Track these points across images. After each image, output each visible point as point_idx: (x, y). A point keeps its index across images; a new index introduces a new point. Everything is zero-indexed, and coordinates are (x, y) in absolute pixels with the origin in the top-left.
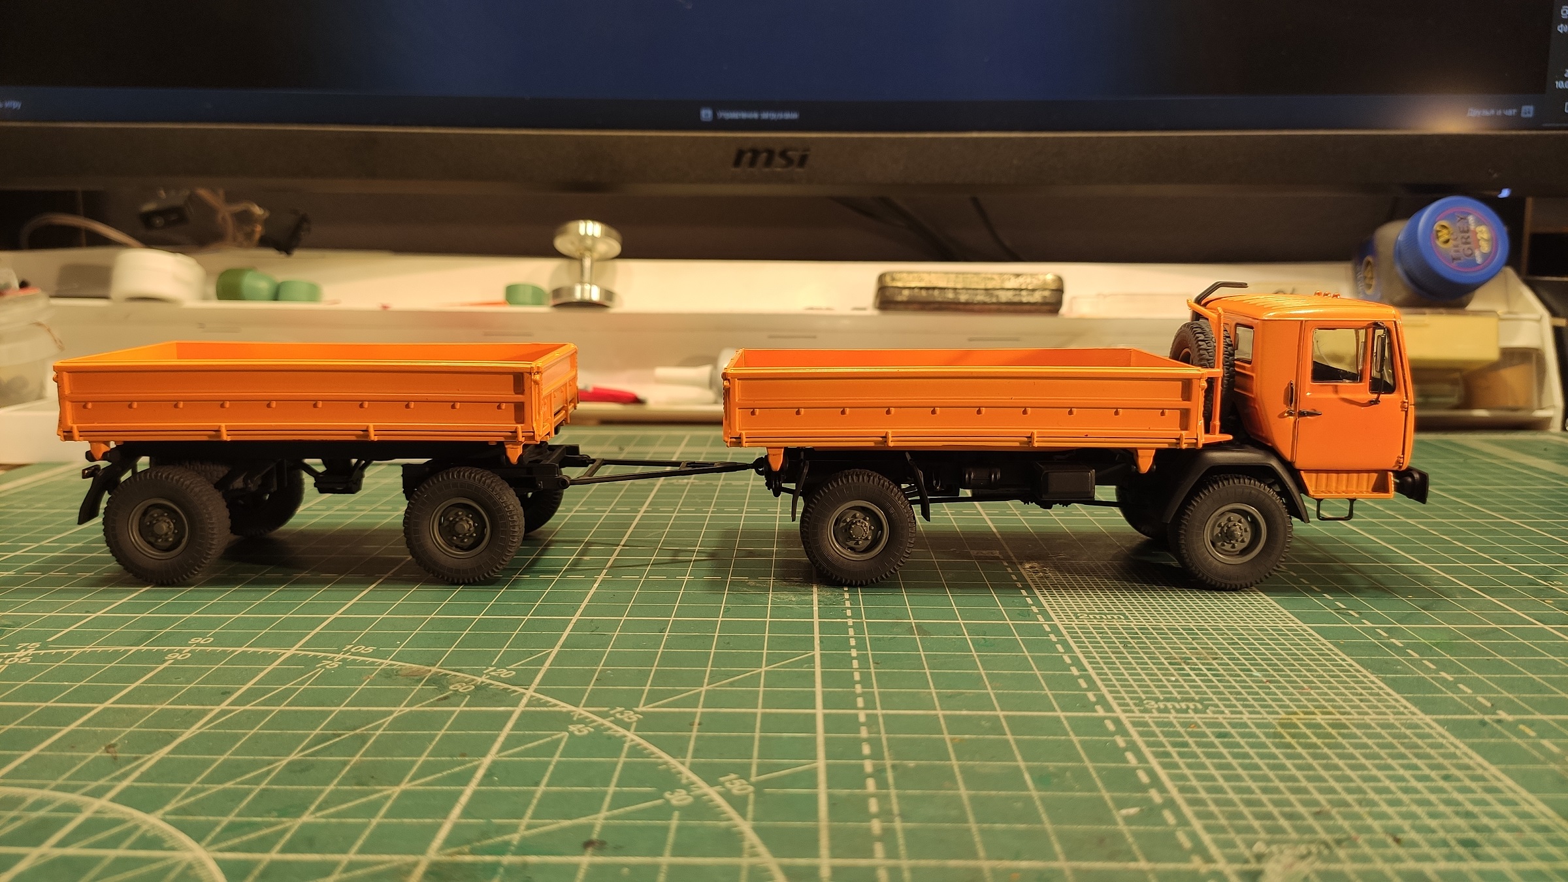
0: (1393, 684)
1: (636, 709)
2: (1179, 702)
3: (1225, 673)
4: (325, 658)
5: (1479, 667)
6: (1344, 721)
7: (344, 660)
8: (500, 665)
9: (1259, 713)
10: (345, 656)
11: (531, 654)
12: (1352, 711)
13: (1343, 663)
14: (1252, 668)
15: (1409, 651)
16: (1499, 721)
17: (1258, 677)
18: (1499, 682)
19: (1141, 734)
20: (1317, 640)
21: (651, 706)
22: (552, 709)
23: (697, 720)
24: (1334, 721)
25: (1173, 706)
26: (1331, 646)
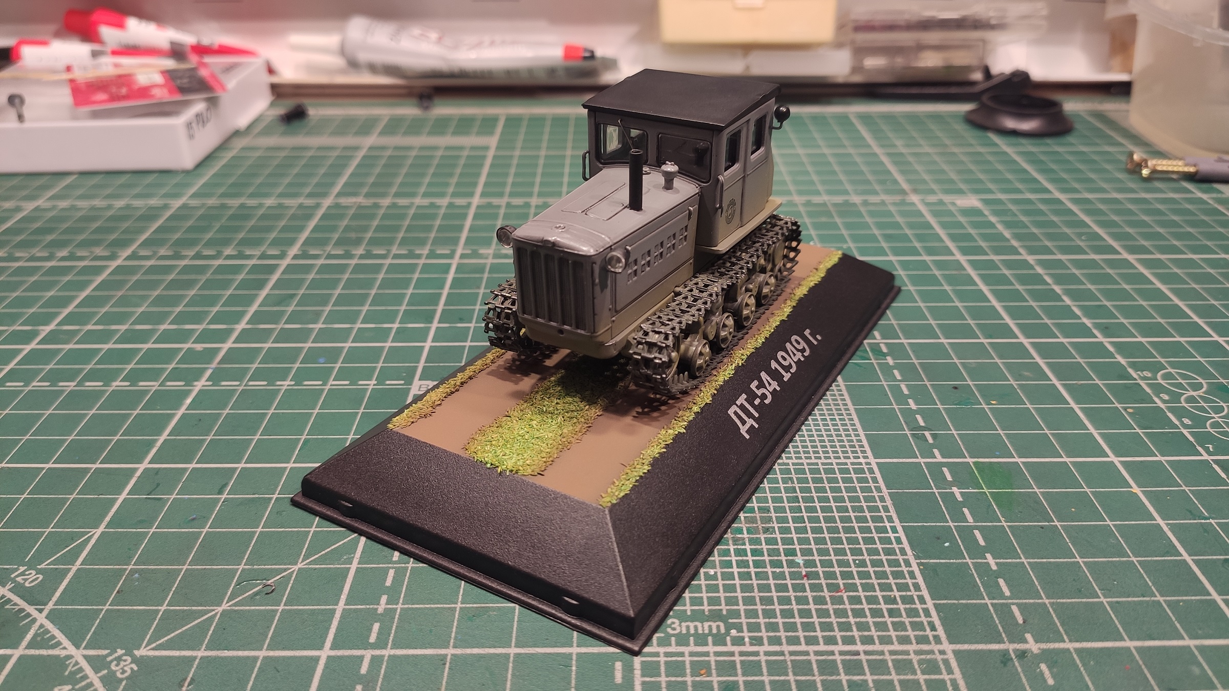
1: (136, 652)
2: (703, 619)
3: (767, 559)
6: (863, 657)
8: (31, 565)
9: (779, 642)
11: (73, 537)
12: (875, 635)
13: (892, 536)
14: (798, 548)
15: (966, 510)
16: (1022, 655)
17: (799, 566)
20: (879, 489)
21: (154, 645)
22: (51, 652)
23: (191, 675)
24: (852, 657)
25: (696, 628)
26: (889, 503)
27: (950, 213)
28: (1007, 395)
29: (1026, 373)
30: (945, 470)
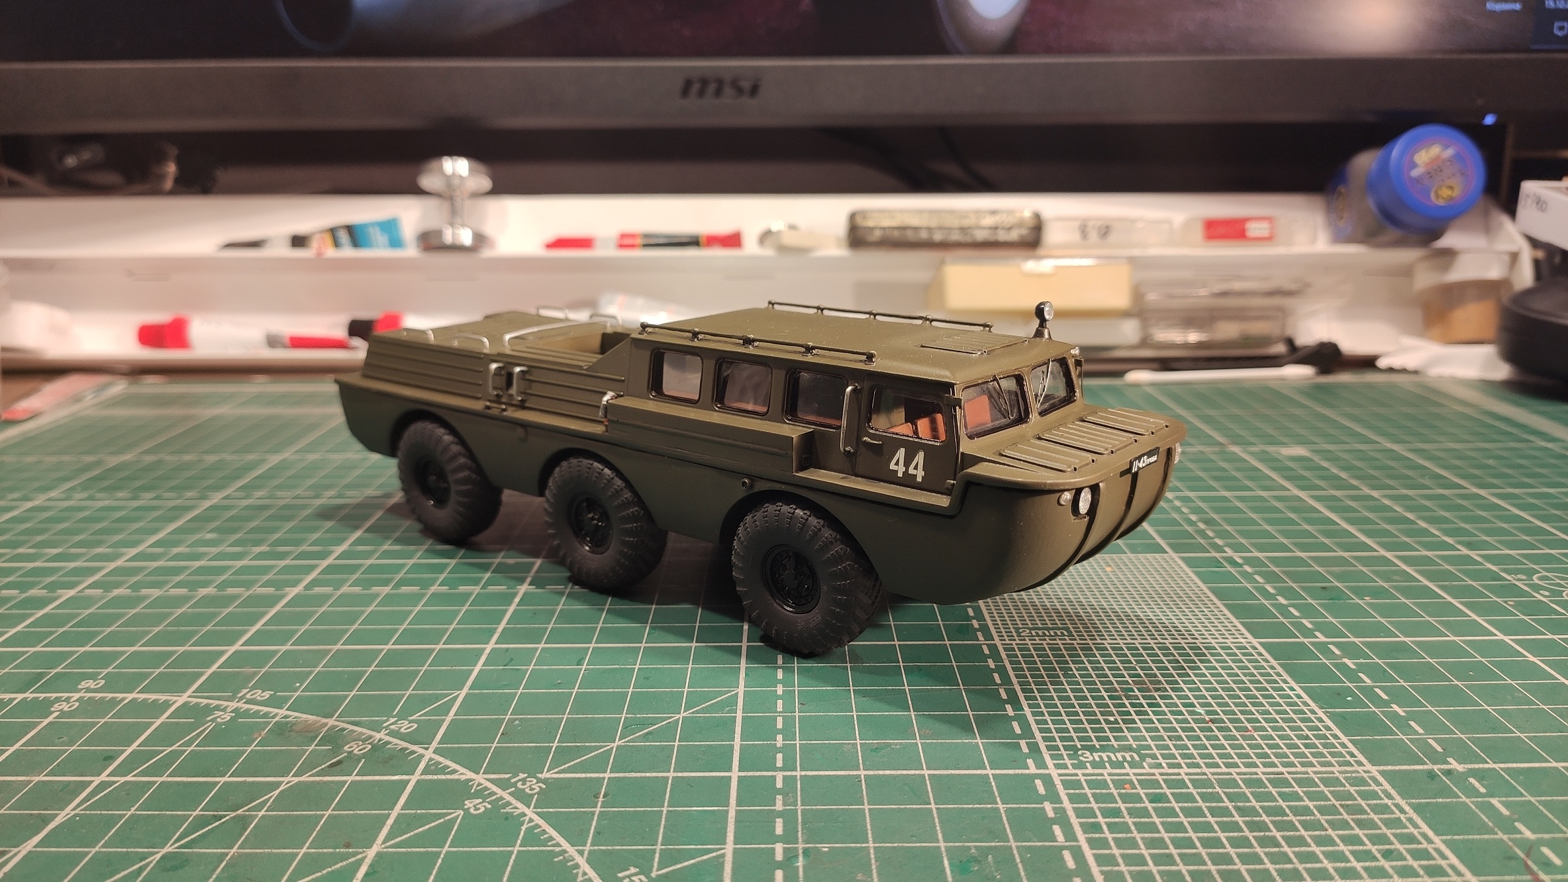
0: (1340, 721)
1: (539, 775)
2: (1114, 750)
3: (1166, 710)
4: (217, 708)
5: (1434, 696)
6: (1287, 775)
7: (236, 710)
8: (402, 716)
9: (1198, 766)
10: (240, 705)
11: (438, 698)
12: (1296, 761)
13: (1291, 693)
14: (1195, 702)
15: (1361, 675)
16: (1448, 773)
17: (1200, 714)
18: (1453, 717)
19: (1072, 799)
20: (1267, 661)
21: (556, 770)
22: (449, 777)
23: (603, 790)
24: (1276, 776)
25: (1108, 757)
26: (1280, 670)
27: (1277, 460)
28: (1378, 593)
29: (1395, 578)
30: (1331, 646)
